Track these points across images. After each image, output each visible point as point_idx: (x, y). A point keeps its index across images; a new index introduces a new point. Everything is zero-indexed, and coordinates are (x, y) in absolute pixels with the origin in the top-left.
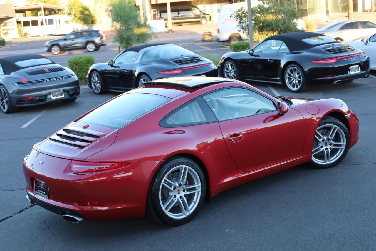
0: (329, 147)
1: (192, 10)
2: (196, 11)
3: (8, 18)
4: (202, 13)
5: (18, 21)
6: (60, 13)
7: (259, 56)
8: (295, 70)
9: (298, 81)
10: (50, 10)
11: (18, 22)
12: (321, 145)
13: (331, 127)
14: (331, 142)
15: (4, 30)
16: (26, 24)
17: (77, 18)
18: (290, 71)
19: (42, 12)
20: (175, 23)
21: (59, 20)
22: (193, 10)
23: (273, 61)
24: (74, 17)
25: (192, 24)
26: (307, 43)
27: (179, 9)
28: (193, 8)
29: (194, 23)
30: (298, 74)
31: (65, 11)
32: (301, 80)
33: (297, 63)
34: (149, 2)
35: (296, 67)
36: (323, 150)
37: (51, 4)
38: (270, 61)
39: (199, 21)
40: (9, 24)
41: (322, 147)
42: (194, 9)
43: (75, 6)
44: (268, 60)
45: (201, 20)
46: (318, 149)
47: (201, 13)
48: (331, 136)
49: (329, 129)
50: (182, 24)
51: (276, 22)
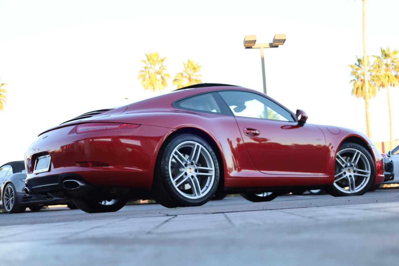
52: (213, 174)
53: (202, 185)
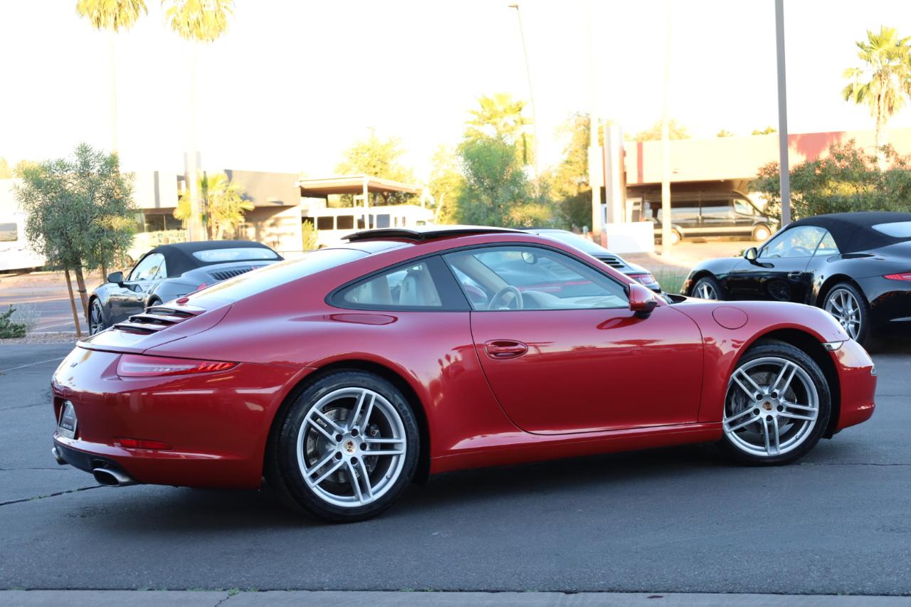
0: (775, 413)
1: (733, 205)
2: (744, 208)
3: (283, 208)
4: (758, 214)
5: (305, 215)
6: (409, 201)
7: (773, 266)
8: (846, 296)
9: (853, 326)
10: (385, 194)
11: (304, 219)
12: (755, 407)
13: (781, 365)
14: (782, 400)
15: (270, 235)
16: (325, 223)
17: (449, 216)
18: (836, 301)
19: (365, 196)
20: (687, 235)
21: (404, 218)
22: (735, 205)
23: (799, 277)
24: (442, 213)
25: (732, 240)
26: (882, 233)
27: (699, 199)
28: (734, 200)
29: (738, 237)
30: (854, 307)
31: (421, 196)
32: (860, 322)
33: (851, 278)
34: (623, 181)
35: (850, 291)
36: (761, 419)
37: (390, 179)
38: (793, 277)
39: (749, 234)
40: (283, 222)
41: (757, 412)
42: (738, 203)
43: (447, 186)
44: (790, 275)
45: (755, 231)
46: (748, 416)
47: (756, 211)
48: (780, 386)
49: (775, 369)
50: (704, 238)
51: (859, 200)
52: (403, 450)
53: (375, 478)
